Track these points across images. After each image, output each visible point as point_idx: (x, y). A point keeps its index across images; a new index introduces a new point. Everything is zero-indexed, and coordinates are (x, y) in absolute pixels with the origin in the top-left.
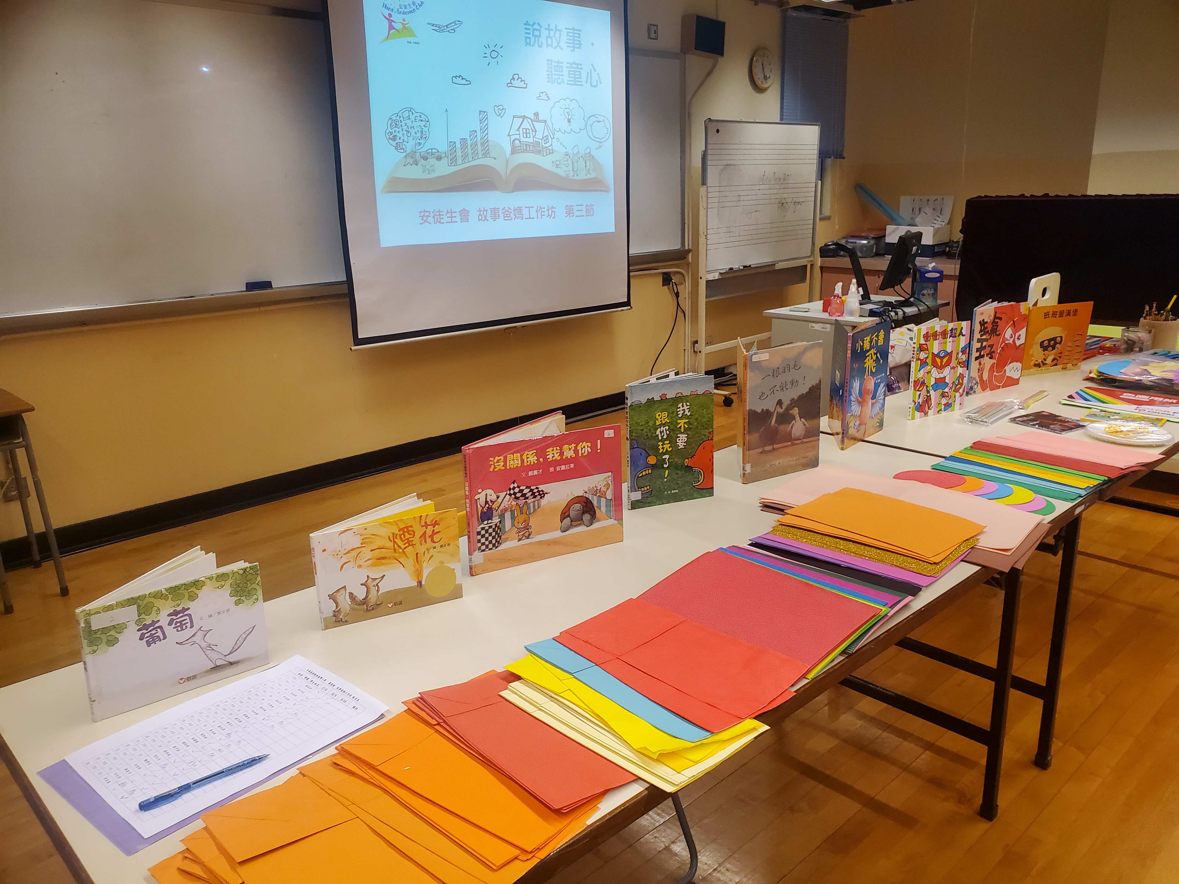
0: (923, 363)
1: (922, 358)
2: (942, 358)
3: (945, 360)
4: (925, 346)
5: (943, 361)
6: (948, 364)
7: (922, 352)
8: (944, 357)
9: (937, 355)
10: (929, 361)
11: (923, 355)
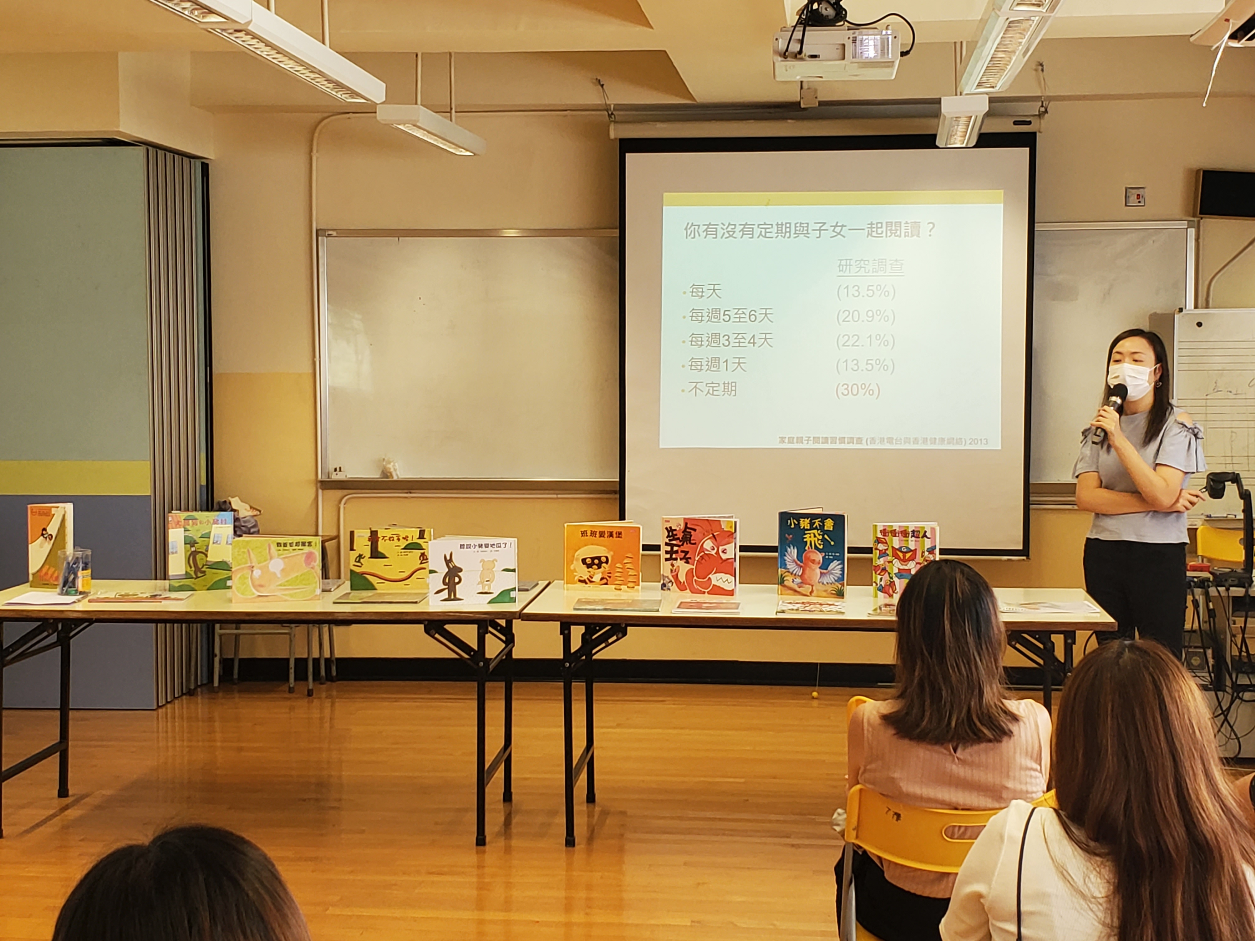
0: (883, 554)
1: (881, 549)
2: (904, 553)
3: (908, 555)
4: (883, 540)
5: (905, 556)
6: (912, 558)
7: (880, 544)
8: (906, 552)
9: (900, 550)
10: (890, 552)
11: (881, 547)
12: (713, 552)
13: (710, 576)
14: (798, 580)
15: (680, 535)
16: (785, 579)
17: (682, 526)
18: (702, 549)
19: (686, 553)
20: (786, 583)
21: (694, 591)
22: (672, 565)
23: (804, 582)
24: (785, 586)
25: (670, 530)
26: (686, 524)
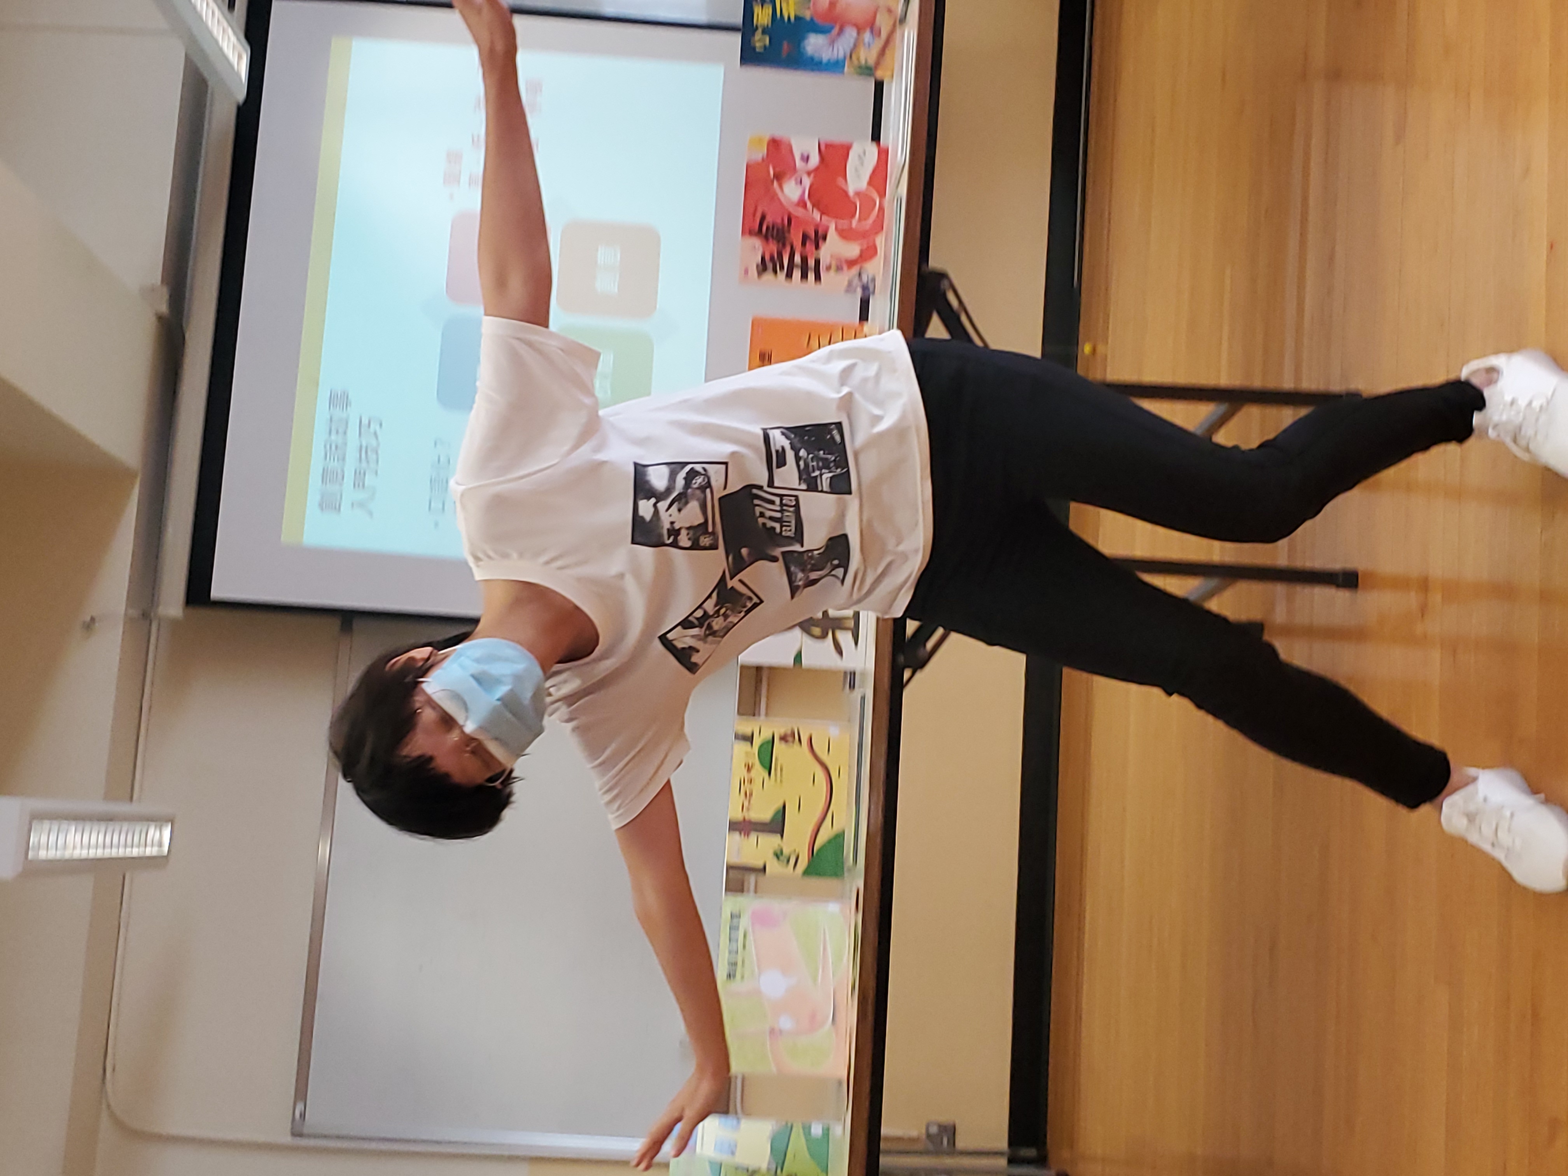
12: (807, 182)
13: (851, 192)
14: (867, 36)
15: (773, 247)
16: (863, 62)
17: (757, 243)
18: (802, 203)
19: (805, 238)
20: (871, 62)
21: (879, 226)
22: (828, 268)
23: (871, 25)
24: (878, 63)
25: (763, 268)
26: (751, 233)
